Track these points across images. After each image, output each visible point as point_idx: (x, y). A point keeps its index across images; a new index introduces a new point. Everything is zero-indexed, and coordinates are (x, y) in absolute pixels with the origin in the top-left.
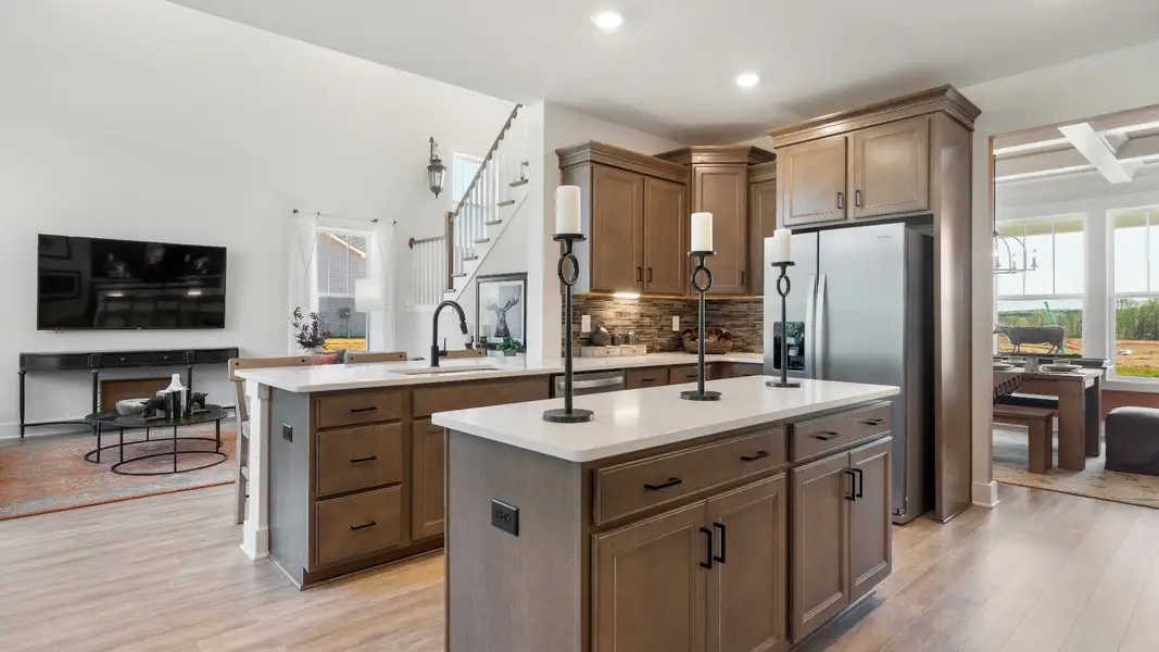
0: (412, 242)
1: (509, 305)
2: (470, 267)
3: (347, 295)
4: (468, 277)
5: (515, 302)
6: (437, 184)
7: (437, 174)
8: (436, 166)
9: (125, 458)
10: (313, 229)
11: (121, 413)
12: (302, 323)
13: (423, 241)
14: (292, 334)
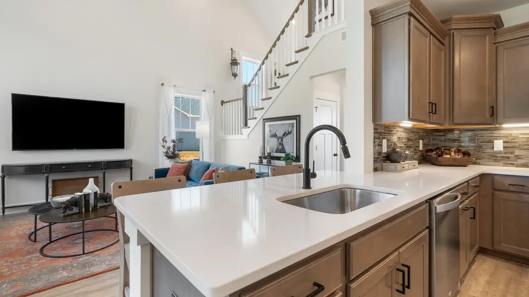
0: (223, 103)
1: (285, 135)
2: (259, 115)
3: (190, 130)
4: (258, 119)
5: (289, 133)
6: (235, 72)
7: (236, 67)
8: (234, 63)
9: (53, 239)
10: (171, 94)
11: (53, 206)
12: (167, 145)
13: (229, 102)
14: (162, 151)
